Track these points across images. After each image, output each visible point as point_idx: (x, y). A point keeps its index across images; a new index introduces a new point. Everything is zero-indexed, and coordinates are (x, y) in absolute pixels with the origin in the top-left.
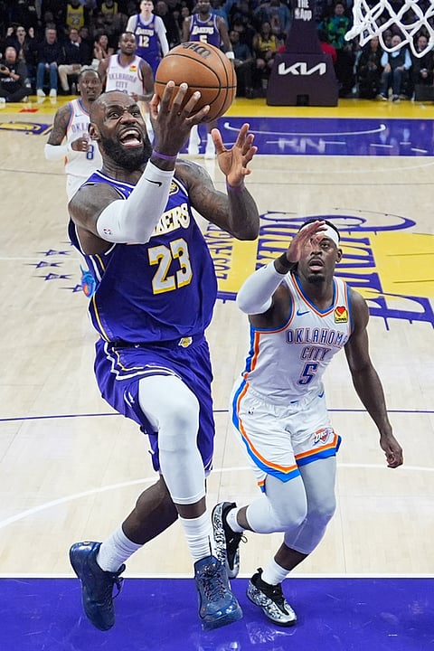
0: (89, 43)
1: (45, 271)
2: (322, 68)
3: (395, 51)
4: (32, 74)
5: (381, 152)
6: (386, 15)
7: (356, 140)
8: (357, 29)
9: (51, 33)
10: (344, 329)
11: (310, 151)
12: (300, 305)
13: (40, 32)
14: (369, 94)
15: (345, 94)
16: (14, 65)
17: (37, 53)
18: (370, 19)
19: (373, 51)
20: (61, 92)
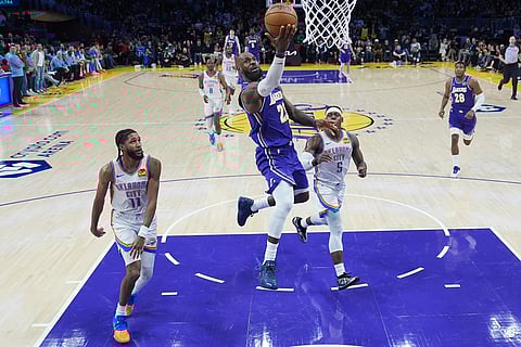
0: (213, 46)
1: (199, 127)
2: (295, 52)
3: (321, 46)
4: (193, 58)
5: (317, 82)
6: (317, 34)
7: (307, 78)
8: (307, 38)
9: (199, 42)
10: (350, 146)
11: (292, 82)
12: (326, 140)
13: (195, 42)
14: (312, 62)
15: (304, 62)
16: (186, 55)
17: (194, 49)
18: (312, 35)
19: (313, 46)
20: (203, 63)
